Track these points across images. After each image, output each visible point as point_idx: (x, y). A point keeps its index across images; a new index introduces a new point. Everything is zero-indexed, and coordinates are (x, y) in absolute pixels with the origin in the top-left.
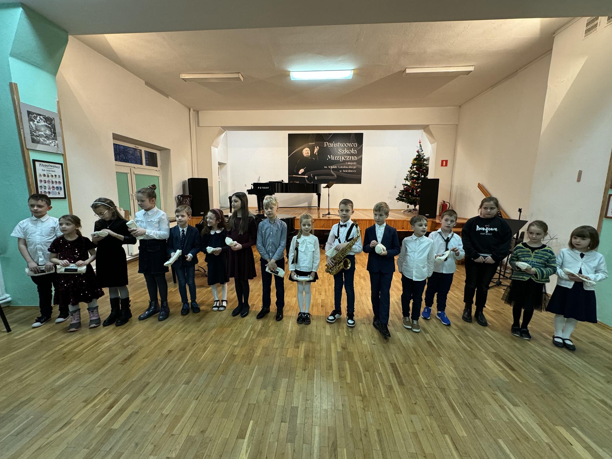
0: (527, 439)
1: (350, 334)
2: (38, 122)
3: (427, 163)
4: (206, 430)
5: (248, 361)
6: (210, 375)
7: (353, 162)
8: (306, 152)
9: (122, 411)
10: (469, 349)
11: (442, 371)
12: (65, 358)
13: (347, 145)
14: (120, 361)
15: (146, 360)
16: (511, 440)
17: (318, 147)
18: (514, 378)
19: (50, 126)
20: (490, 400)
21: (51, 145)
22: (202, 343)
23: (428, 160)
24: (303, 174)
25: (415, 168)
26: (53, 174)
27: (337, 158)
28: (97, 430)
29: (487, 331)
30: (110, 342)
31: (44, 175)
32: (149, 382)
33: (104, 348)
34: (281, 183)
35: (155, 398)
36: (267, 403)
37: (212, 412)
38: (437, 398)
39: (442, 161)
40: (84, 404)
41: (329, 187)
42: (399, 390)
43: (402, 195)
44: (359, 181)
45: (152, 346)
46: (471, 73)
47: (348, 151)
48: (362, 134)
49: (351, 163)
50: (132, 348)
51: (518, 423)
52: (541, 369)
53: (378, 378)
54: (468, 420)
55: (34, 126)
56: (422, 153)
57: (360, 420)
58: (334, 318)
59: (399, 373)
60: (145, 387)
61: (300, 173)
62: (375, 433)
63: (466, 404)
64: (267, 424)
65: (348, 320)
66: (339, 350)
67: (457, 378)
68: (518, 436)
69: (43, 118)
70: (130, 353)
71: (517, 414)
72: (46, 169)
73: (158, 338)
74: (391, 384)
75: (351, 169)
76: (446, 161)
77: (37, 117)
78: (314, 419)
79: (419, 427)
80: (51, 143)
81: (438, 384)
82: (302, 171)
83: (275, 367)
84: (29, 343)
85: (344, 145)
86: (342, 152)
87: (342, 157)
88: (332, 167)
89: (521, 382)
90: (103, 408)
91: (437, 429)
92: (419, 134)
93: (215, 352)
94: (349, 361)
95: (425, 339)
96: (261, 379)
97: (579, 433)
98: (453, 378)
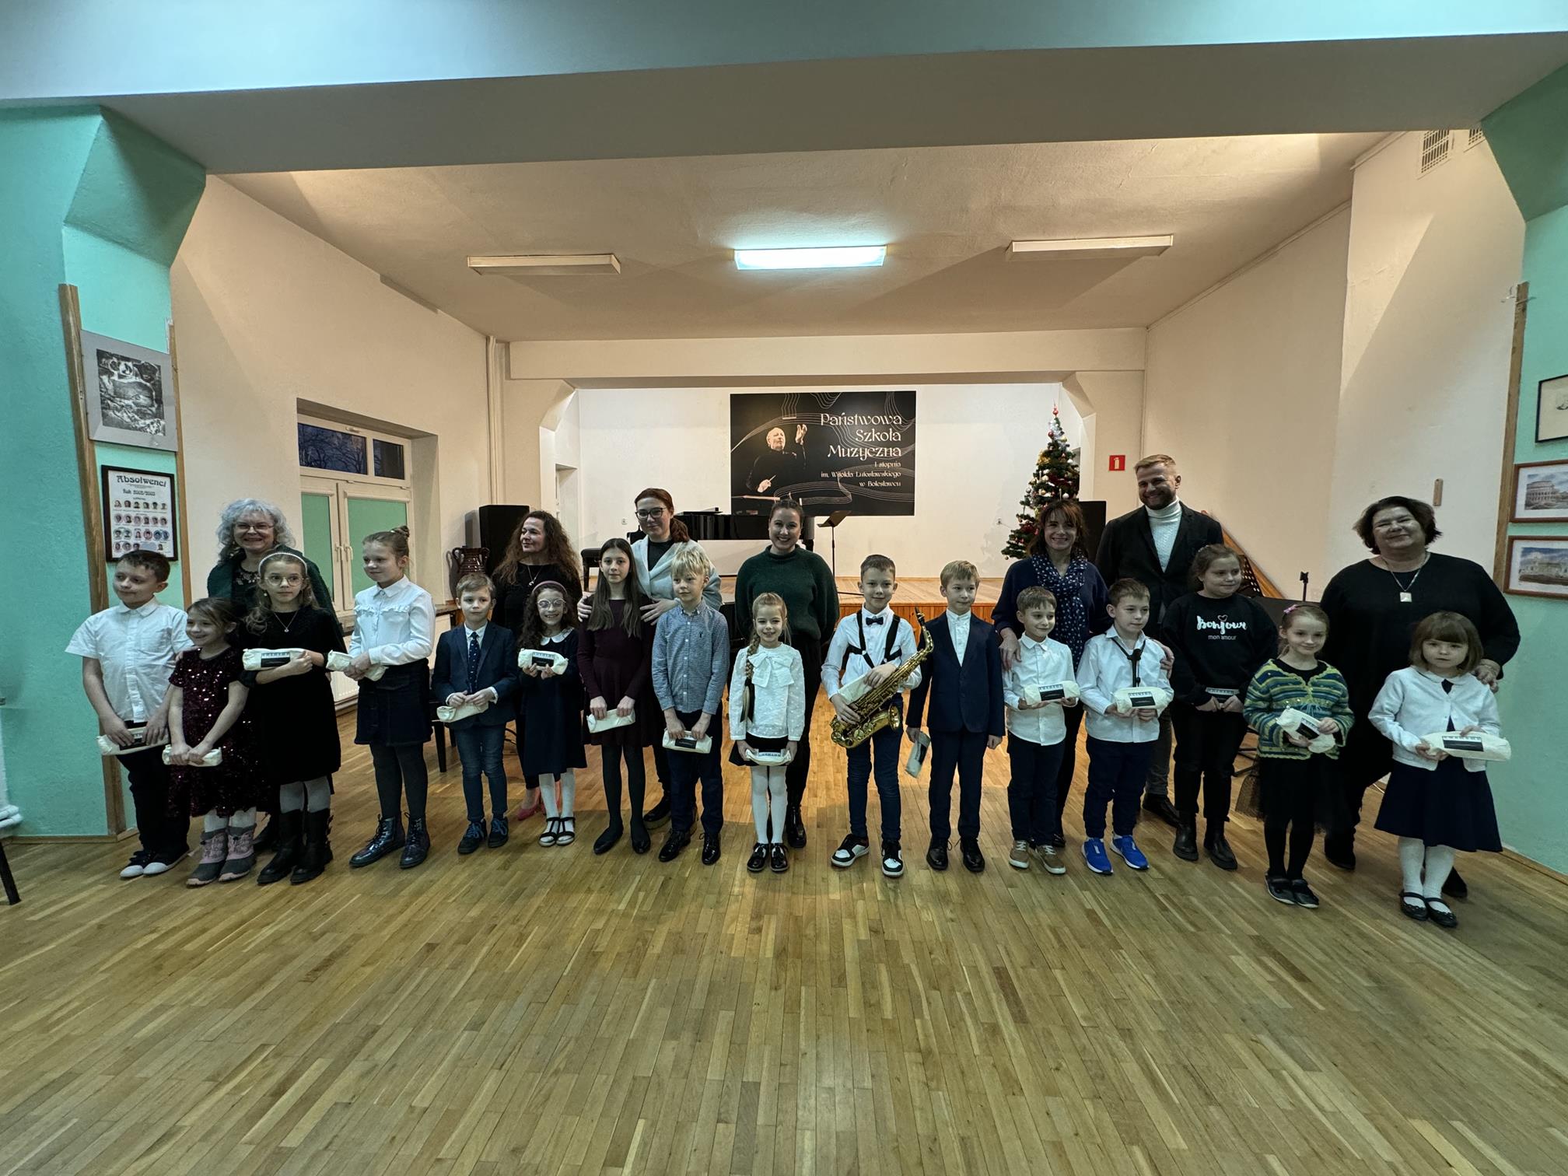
0: (1339, 1152)
1: (891, 894)
2: (120, 377)
3: (1074, 463)
4: (526, 1146)
5: (630, 968)
6: (533, 1005)
7: (893, 460)
8: (776, 438)
9: (306, 1102)
10: (1192, 929)
11: (1124, 985)
12: (159, 968)
13: (876, 420)
14: (303, 973)
15: (369, 970)
16: (1299, 1158)
17: (804, 426)
18: (1304, 1000)
19: (148, 384)
20: (1245, 1056)
21: (150, 431)
22: (513, 923)
23: (1076, 455)
24: (767, 493)
25: (1047, 475)
26: (150, 500)
27: (853, 452)
28: (244, 1152)
29: (1237, 882)
30: (276, 925)
31: (128, 504)
32: (379, 1027)
33: (258, 941)
34: (713, 515)
35: (393, 1067)
36: (683, 1074)
37: (540, 1099)
38: (1113, 1055)
39: (1112, 458)
40: (208, 1085)
41: (833, 525)
42: (1016, 1036)
43: (1018, 542)
44: (908, 509)
45: (386, 933)
46: (1166, 252)
47: (879, 436)
48: (913, 394)
49: (888, 465)
50: (335, 940)
51: (1318, 1113)
52: (1370, 975)
53: (963, 1005)
54: (1189, 1108)
55: (110, 386)
56: (1063, 438)
57: (918, 1113)
58: (849, 856)
59: (1015, 993)
60: (367, 1039)
61: (760, 490)
62: (956, 1145)
63: (1185, 1067)
64: (679, 1127)
65: (884, 860)
66: (864, 934)
67: (1161, 1003)
68: (1316, 1147)
69: (134, 365)
70: (328, 953)
71: (1314, 1090)
72: (132, 489)
73: (401, 913)
74: (993, 1021)
75: (887, 479)
76: (1122, 459)
77: (119, 364)
78: (800, 1113)
79: (1066, 1129)
80: (149, 426)
81: (1113, 1018)
82: (765, 485)
83: (701, 983)
84: (66, 932)
85: (868, 420)
86: (865, 437)
87: (864, 450)
88: (839, 475)
89: (1321, 1007)
90: (259, 1094)
91: (1112, 1131)
92: (1054, 393)
93: (547, 947)
94: (887, 965)
95: (1082, 905)
96: (664, 1013)
97: (1471, 1136)
98: (1152, 1003)
